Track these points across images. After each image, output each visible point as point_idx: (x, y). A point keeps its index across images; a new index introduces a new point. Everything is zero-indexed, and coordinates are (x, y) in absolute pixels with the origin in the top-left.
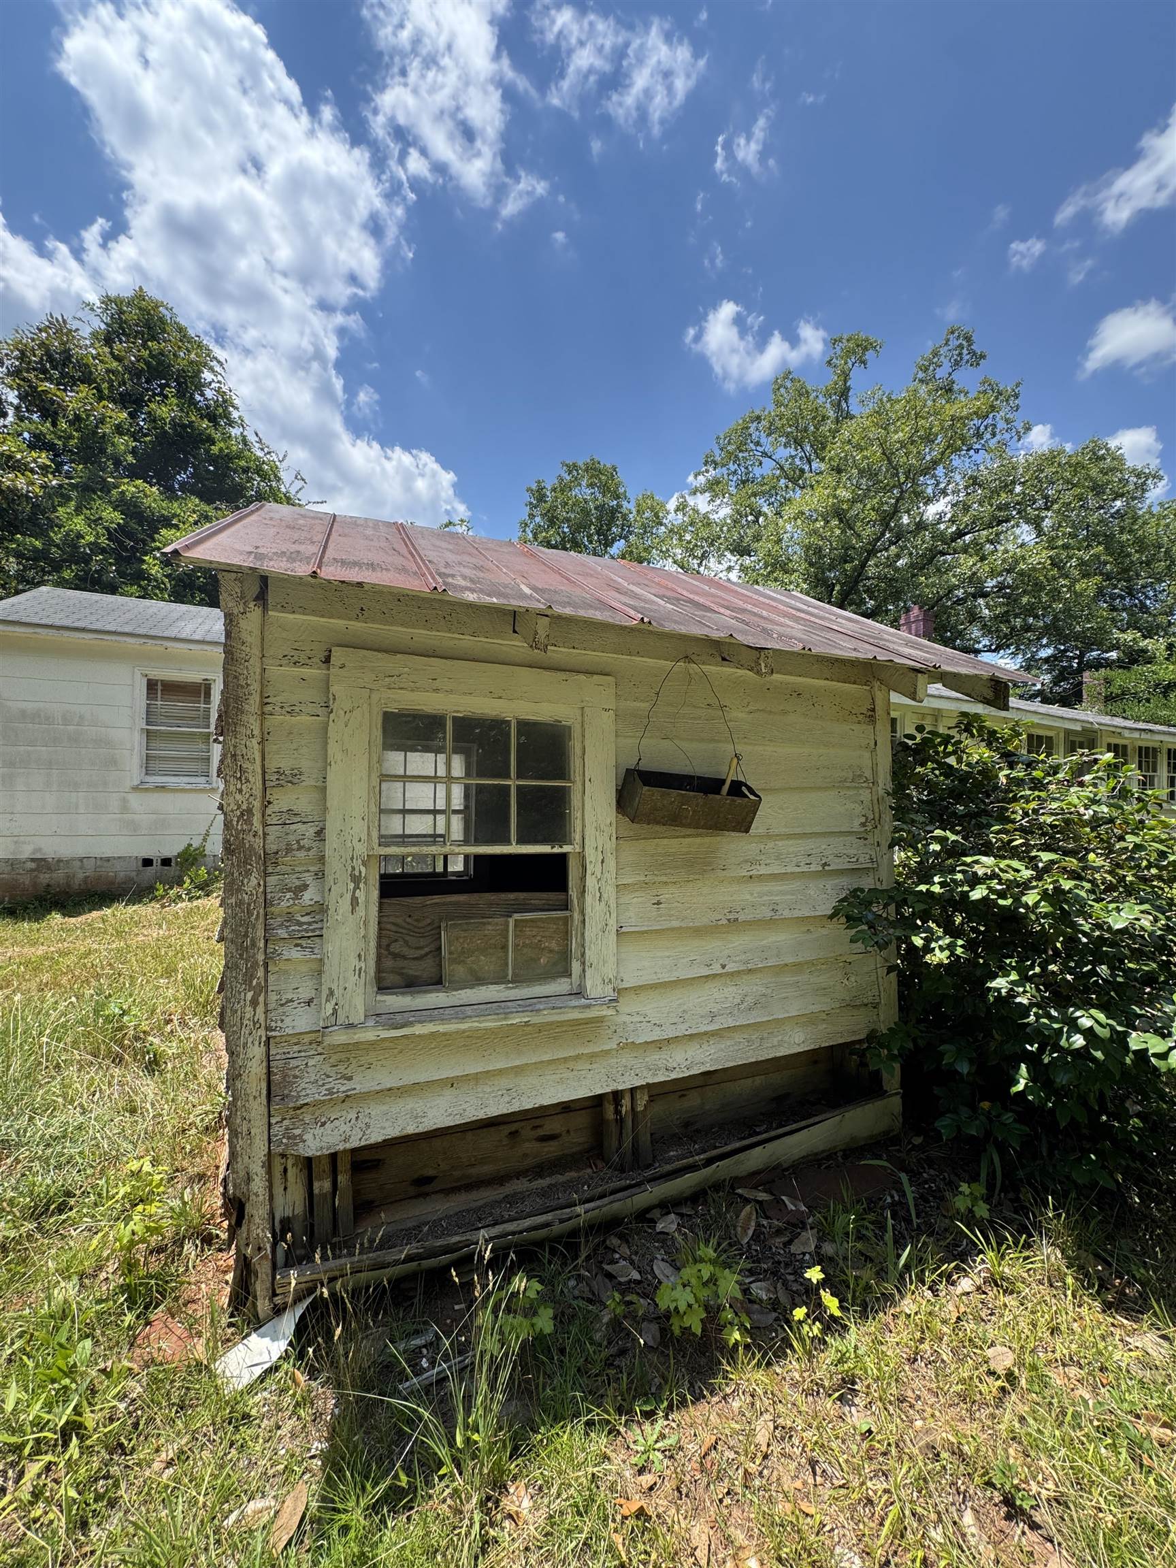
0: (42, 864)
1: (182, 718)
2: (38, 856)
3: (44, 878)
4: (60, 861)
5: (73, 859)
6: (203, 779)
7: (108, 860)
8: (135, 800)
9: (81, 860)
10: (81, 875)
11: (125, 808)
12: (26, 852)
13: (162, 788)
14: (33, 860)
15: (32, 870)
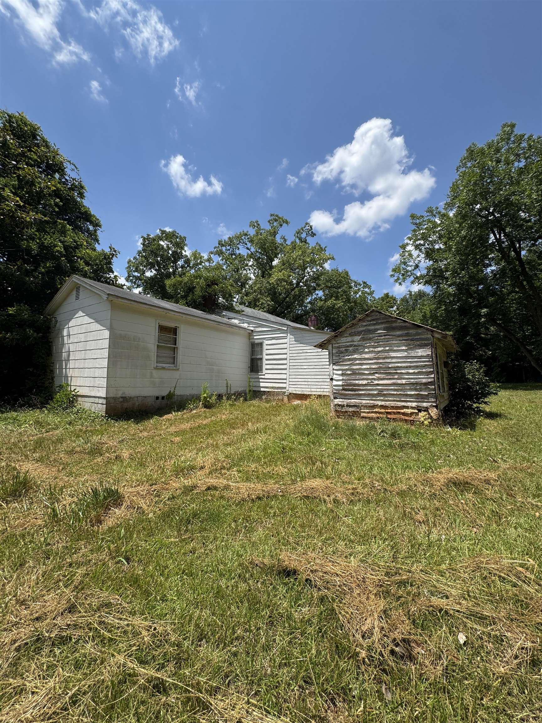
0: (125, 399)
1: (166, 341)
2: (124, 396)
3: (126, 405)
4: (130, 398)
5: (135, 397)
6: (173, 365)
7: (145, 397)
8: (155, 373)
9: (137, 397)
10: (137, 404)
11: (152, 376)
12: (120, 394)
13: (164, 368)
14: (122, 397)
15: (121, 402)
